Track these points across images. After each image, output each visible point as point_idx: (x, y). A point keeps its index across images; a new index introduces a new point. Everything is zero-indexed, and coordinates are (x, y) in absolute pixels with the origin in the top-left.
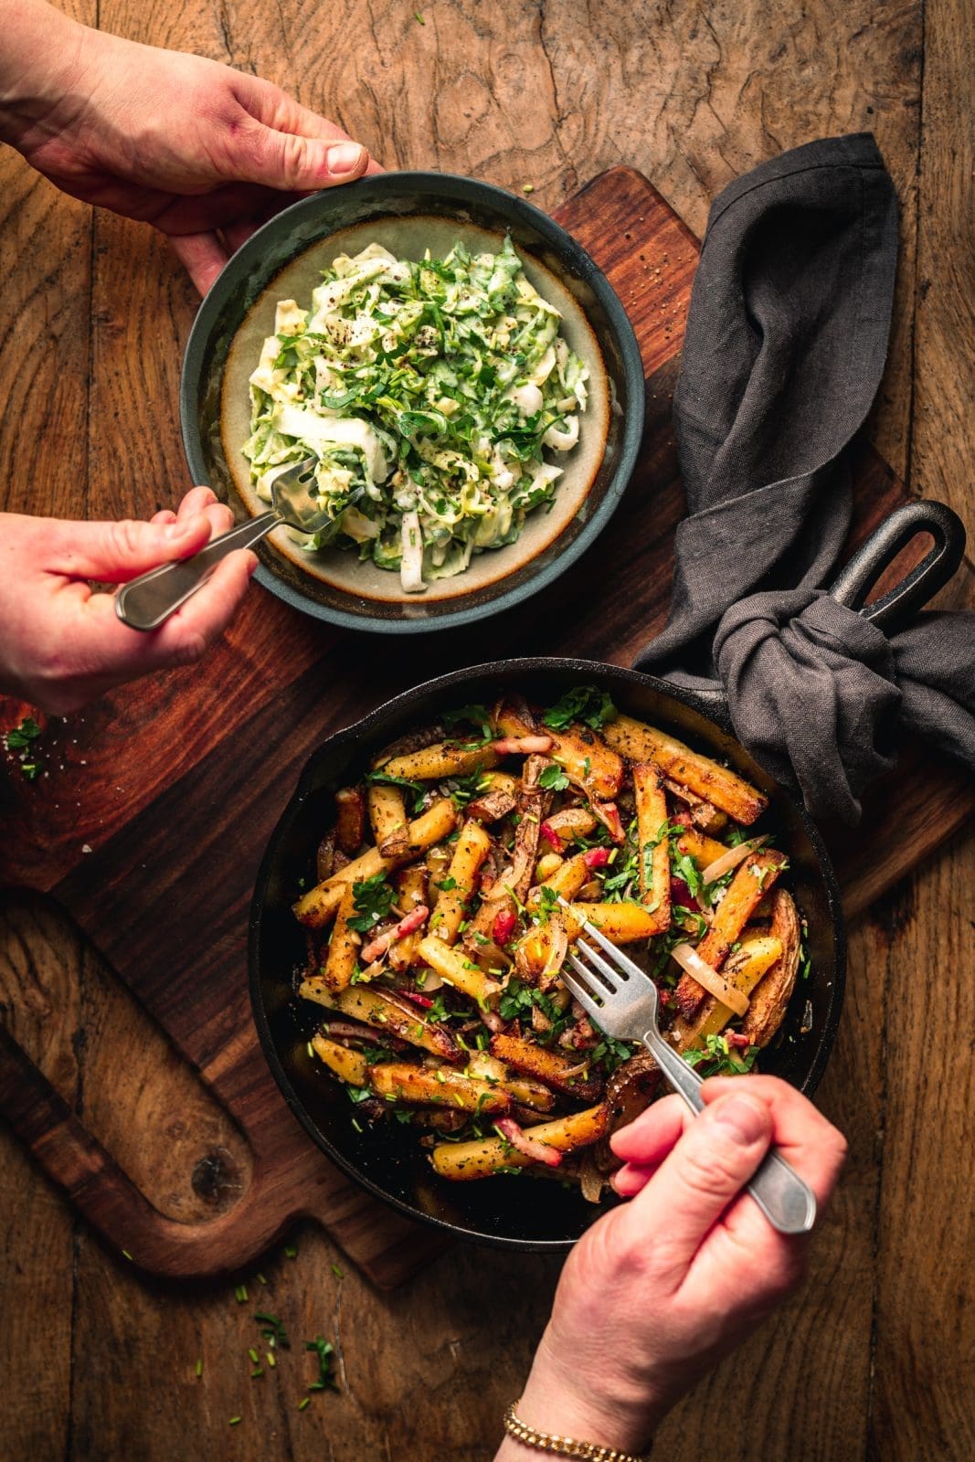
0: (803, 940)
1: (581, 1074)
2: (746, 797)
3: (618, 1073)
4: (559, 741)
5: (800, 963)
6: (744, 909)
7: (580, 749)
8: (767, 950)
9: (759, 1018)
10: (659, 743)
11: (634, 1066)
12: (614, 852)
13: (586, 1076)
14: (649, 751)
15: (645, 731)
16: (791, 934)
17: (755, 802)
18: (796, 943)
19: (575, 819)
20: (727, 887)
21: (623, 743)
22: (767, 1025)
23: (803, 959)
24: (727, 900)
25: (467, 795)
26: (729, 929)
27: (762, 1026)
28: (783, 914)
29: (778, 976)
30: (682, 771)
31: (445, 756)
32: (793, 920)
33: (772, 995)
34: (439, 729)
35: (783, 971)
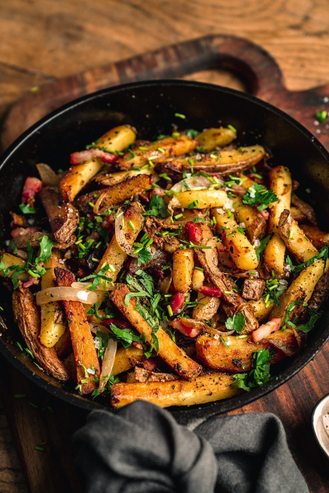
0: (36, 360)
1: (95, 204)
2: (126, 397)
3: (77, 218)
4: (251, 348)
5: (27, 347)
6: (79, 347)
7: (236, 353)
8: (50, 334)
9: (26, 301)
10: (198, 393)
11: (71, 224)
12: (171, 313)
13: (91, 204)
14: (199, 385)
15: (211, 394)
16: (44, 356)
17: (120, 397)
18: (37, 355)
19: (206, 311)
20: (97, 350)
21: (217, 380)
22: (19, 302)
23: (27, 350)
24: (92, 343)
25: (271, 288)
26: (77, 329)
27: (22, 299)
28: (56, 364)
29: (33, 329)
30: (173, 387)
31: (301, 289)
32: (48, 365)
33: (29, 317)
34: (316, 307)
35: (33, 333)
